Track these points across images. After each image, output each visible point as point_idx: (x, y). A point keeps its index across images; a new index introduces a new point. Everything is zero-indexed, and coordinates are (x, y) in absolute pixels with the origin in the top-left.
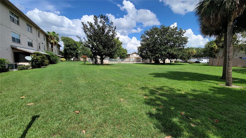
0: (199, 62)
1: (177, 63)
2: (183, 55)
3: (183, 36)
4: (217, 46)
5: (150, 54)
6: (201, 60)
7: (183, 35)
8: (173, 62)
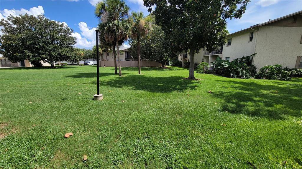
0: (87, 64)
1: (64, 65)
2: (75, 56)
3: (70, 36)
4: (101, 50)
5: (31, 54)
6: (88, 62)
7: (70, 34)
8: (60, 65)
